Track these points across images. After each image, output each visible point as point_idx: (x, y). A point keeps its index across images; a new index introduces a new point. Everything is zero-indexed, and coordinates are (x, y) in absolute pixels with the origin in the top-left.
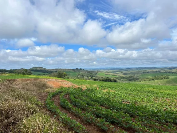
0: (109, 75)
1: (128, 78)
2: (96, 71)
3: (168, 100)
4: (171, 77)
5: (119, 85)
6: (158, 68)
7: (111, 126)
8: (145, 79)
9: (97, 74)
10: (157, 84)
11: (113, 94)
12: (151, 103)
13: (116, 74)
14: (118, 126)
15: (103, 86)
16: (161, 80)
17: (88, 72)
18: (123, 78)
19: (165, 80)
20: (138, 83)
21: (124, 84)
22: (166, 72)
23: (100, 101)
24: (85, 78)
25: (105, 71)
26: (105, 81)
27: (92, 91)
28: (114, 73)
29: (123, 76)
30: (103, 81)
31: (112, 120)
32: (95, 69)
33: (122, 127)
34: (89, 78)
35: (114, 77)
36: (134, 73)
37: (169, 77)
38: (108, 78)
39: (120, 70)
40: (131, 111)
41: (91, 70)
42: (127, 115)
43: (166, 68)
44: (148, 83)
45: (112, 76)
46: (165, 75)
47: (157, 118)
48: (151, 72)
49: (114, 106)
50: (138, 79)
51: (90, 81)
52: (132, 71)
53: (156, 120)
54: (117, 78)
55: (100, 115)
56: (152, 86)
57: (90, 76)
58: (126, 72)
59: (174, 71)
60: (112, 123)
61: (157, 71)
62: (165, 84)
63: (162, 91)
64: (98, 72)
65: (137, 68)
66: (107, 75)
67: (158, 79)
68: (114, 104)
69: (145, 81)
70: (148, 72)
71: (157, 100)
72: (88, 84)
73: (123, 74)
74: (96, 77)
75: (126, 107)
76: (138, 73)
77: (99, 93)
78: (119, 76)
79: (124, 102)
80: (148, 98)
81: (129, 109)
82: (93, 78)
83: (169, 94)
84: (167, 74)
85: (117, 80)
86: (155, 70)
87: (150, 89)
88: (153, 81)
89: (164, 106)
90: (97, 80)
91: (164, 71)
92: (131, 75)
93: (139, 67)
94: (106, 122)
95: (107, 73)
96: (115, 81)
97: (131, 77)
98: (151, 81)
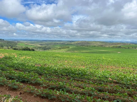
0: (28, 45)
1: (44, 48)
2: (16, 41)
3: (66, 62)
4: (71, 47)
5: (36, 53)
6: (64, 41)
7: (21, 84)
8: (55, 49)
9: (17, 44)
10: (62, 52)
11: (28, 60)
12: (55, 64)
13: (34, 45)
14: (28, 84)
15: (22, 54)
16: (65, 49)
17: (8, 42)
18: (40, 48)
19: (67, 49)
20: (51, 51)
21: (39, 52)
22: (68, 44)
23: (16, 66)
24: (5, 47)
25: (25, 42)
26: (25, 50)
27: (10, 58)
28: (32, 44)
29: (40, 46)
30: (23, 50)
31: (23, 79)
32: (15, 40)
33: (30, 83)
34: (9, 47)
35: (32, 47)
36: (48, 44)
37: (70, 47)
38: (27, 47)
39: (38, 41)
40: (39, 71)
41: (11, 41)
42: (36, 74)
43: (68, 41)
44: (57, 51)
45: (31, 46)
46: (67, 46)
47: (57, 73)
48: (59, 43)
49: (27, 69)
50: (50, 49)
51: (10, 50)
52: (46, 43)
53: (56, 75)
54: (35, 48)
55: (13, 77)
56: (59, 53)
57: (10, 46)
58: (42, 43)
59: (72, 43)
60: (23, 82)
61: (63, 43)
62: (67, 52)
63: (64, 56)
64: (18, 42)
65: (50, 41)
66: (26, 45)
67: (63, 48)
68: (27, 68)
69: (55, 50)
70: (58, 44)
71: (60, 62)
72: (7, 52)
73: (40, 45)
74: (16, 46)
75: (36, 69)
76: (50, 44)
77: (16, 60)
78: (37, 46)
79: (37, 65)
80: (54, 61)
81: (39, 70)
82: (13, 47)
83: (67, 58)
84: (69, 45)
85: (35, 49)
86: (61, 42)
87: (57, 55)
88: (60, 50)
89: (63, 65)
90: (17, 49)
91: (67, 43)
92: (46, 46)
93: (52, 40)
94: (16, 82)
95: (27, 44)
96: (33, 50)
97: (45, 47)
98: (59, 50)
